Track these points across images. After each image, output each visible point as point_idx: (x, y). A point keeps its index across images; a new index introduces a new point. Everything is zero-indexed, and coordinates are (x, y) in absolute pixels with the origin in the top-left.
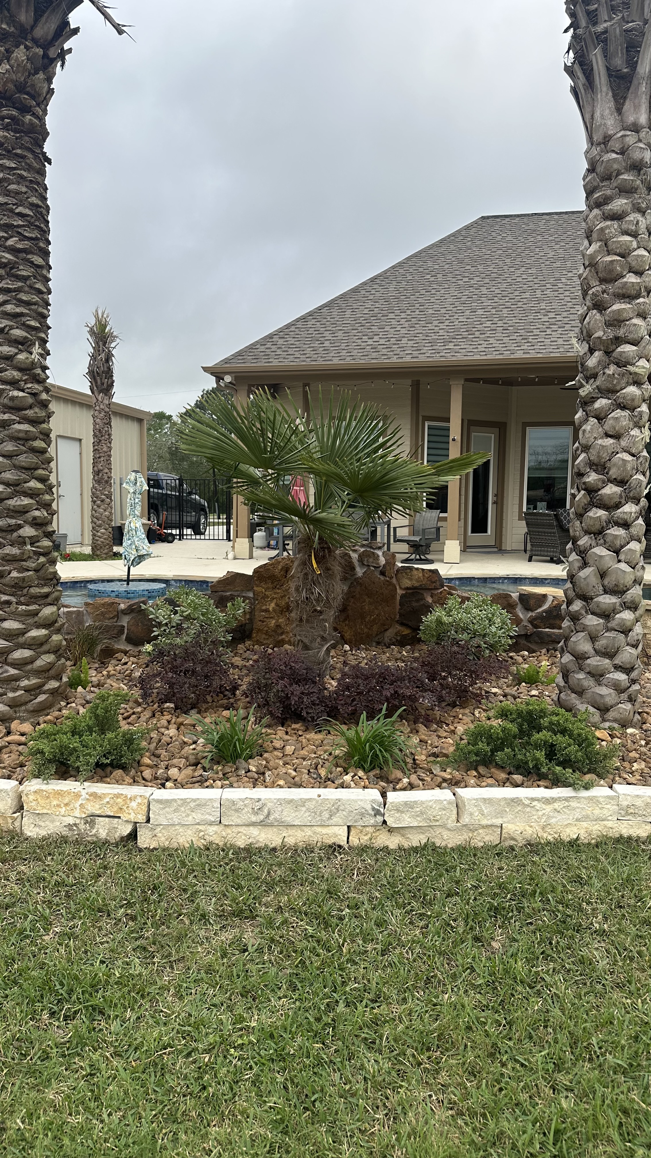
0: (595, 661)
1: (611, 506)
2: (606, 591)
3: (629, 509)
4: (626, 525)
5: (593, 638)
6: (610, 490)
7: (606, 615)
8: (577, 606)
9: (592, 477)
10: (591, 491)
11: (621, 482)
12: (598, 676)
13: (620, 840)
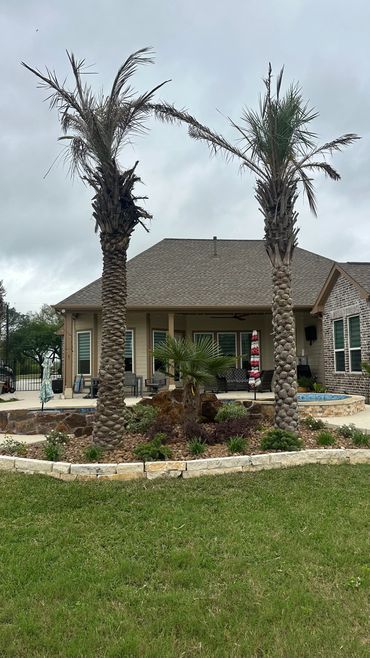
0: (287, 418)
1: (288, 371)
2: (289, 396)
3: (293, 371)
4: (292, 376)
5: (286, 411)
6: (287, 366)
7: (289, 404)
8: (280, 401)
9: (282, 362)
10: (282, 366)
11: (290, 364)
12: (288, 423)
13: (310, 464)
